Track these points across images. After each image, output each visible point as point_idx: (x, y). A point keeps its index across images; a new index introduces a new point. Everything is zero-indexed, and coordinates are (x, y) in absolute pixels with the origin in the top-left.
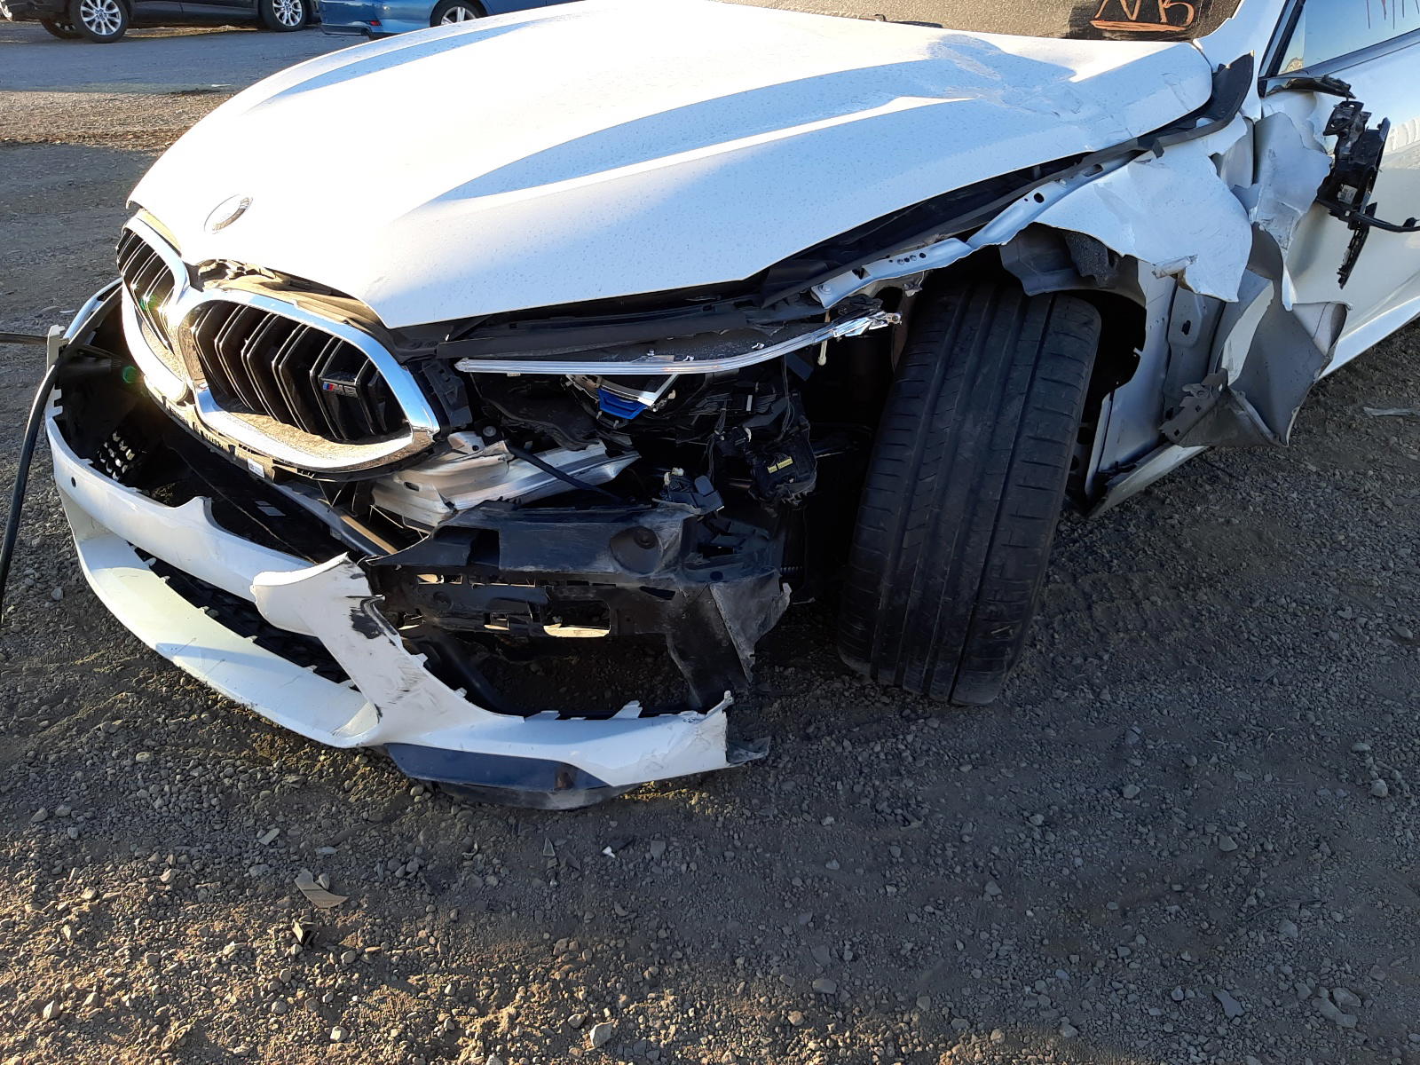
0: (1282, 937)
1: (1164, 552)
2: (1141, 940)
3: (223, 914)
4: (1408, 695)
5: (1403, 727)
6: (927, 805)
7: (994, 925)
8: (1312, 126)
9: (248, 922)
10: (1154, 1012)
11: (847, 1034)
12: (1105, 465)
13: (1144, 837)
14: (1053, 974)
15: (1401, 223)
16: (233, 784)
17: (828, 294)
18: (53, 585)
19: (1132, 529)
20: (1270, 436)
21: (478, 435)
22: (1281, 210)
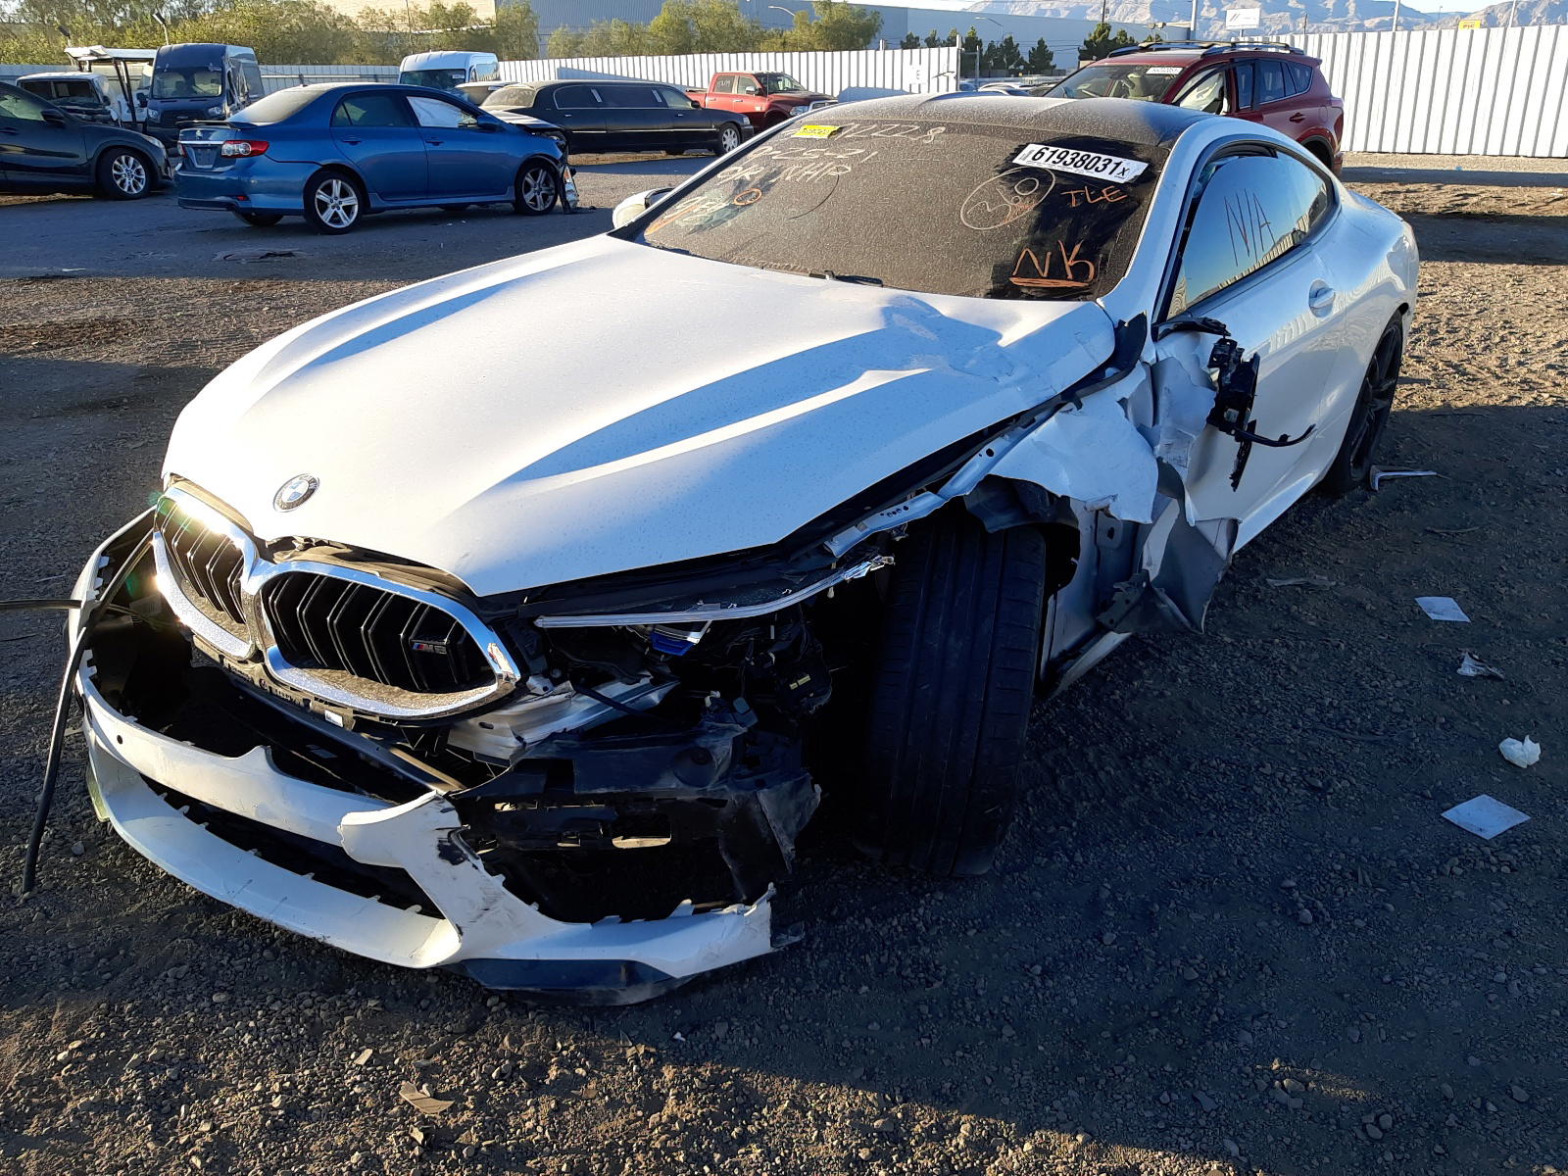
0: (1241, 1045)
1: (1111, 726)
2: (1131, 1058)
3: (341, 1129)
4: (1322, 836)
5: (1320, 864)
6: (943, 967)
7: (1014, 1061)
8: (1197, 359)
9: (366, 1133)
10: (1148, 1114)
11: (909, 1161)
12: (1055, 654)
13: (1124, 975)
14: (1066, 1094)
15: (1276, 438)
16: (314, 1014)
17: (838, 546)
18: (71, 840)
19: (1081, 706)
20: (1188, 625)
21: (546, 677)
22: (1179, 436)
